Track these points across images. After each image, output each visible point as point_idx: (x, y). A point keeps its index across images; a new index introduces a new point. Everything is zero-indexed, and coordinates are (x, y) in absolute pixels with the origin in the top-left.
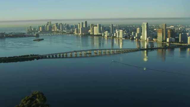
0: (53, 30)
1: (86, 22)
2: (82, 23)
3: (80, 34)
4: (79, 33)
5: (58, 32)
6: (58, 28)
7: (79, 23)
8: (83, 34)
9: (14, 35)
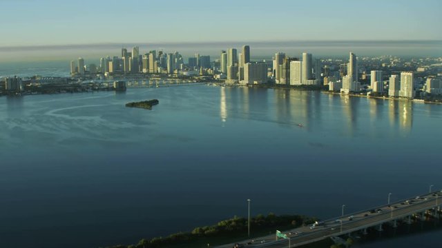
0: (145, 71)
1: (247, 49)
2: (234, 52)
3: (246, 81)
4: (242, 79)
5: (163, 76)
6: (158, 65)
7: (224, 52)
8: (255, 82)
9: (45, 83)
